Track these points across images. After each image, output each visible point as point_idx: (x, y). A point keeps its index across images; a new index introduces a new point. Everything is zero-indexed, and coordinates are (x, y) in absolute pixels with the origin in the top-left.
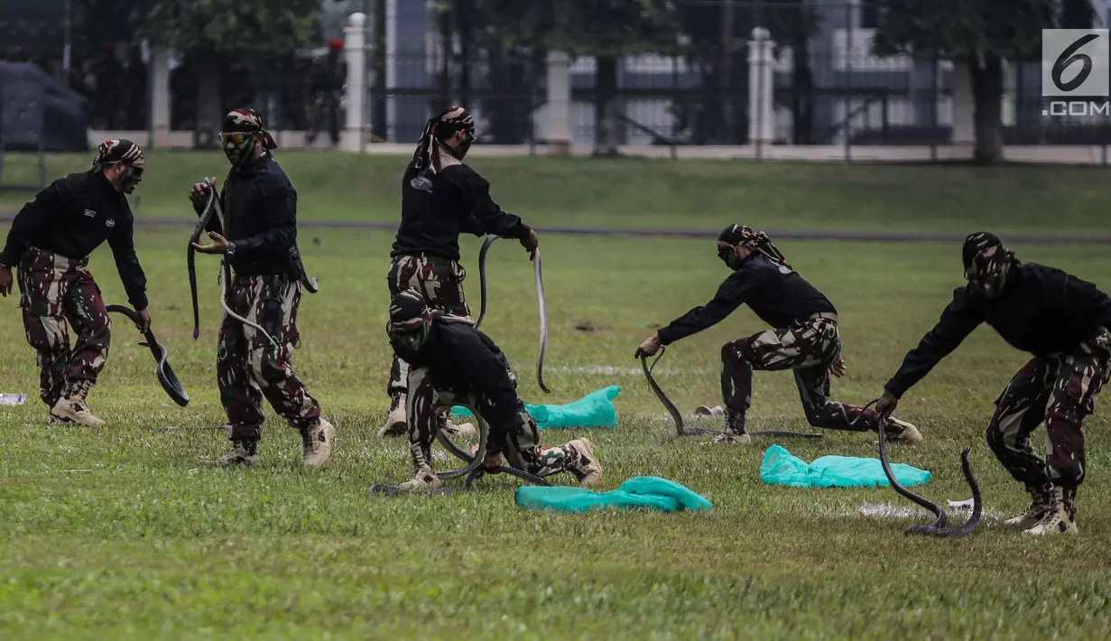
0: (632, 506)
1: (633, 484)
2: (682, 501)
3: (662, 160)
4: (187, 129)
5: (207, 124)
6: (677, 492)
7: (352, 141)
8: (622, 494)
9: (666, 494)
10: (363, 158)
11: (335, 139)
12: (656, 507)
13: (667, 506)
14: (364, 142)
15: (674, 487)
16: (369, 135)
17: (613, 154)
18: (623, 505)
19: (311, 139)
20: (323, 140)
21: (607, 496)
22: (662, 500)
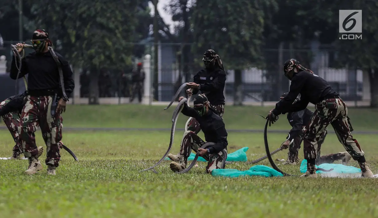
0: (254, 175)
1: (255, 168)
2: (272, 174)
3: (258, 107)
4: (86, 97)
5: (94, 95)
6: (271, 171)
7: (147, 101)
8: (250, 171)
9: (266, 172)
10: (150, 107)
11: (140, 100)
12: (263, 176)
13: (267, 176)
14: (150, 102)
15: (269, 169)
16: (152, 99)
17: (241, 105)
18: (251, 175)
19: (131, 101)
20: (136, 100)
21: (245, 172)
22: (265, 173)
